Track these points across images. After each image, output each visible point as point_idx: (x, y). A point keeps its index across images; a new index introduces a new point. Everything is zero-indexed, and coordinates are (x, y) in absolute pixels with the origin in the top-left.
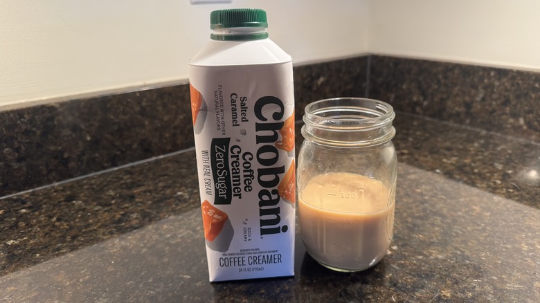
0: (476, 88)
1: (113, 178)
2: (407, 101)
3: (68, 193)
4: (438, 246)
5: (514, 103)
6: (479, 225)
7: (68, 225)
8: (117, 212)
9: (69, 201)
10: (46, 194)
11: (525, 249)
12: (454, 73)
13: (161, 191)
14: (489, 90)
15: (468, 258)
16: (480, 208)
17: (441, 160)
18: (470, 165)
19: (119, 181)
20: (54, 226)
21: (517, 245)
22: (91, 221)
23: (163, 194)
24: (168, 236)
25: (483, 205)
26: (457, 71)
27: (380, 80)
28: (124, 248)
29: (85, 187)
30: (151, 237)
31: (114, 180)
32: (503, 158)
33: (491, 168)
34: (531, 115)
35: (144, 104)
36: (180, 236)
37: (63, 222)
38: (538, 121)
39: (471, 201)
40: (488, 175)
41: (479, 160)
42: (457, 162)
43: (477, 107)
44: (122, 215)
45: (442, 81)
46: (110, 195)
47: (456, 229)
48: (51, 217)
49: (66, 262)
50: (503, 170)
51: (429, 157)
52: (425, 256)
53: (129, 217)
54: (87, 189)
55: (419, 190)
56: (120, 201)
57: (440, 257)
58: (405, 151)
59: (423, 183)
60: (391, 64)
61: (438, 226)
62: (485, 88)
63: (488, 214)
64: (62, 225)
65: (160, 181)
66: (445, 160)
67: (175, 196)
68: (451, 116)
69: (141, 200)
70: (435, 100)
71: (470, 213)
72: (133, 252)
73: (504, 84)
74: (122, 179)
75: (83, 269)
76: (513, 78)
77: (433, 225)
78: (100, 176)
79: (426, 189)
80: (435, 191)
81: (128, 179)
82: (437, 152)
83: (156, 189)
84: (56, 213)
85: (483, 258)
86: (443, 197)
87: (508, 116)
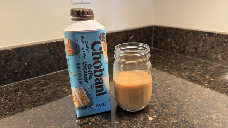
0: (200, 41)
1: (36, 81)
2: (169, 46)
3: (16, 88)
4: (175, 116)
5: (216, 48)
6: (195, 106)
7: (13, 103)
8: (35, 97)
9: (15, 92)
10: (6, 89)
11: (215, 118)
12: (190, 34)
13: (56, 87)
14: (205, 42)
15: (188, 122)
16: (197, 97)
17: (181, 74)
18: (194, 77)
19: (39, 83)
20: (7, 104)
21: (211, 116)
22: (23, 101)
23: (56, 89)
24: (55, 109)
25: (198, 96)
26: (191, 34)
27: (158, 37)
28: (35, 115)
29: (24, 85)
30: (47, 110)
31: (37, 82)
32: (210, 73)
33: (203, 77)
34: (223, 54)
35: (51, 49)
36: (60, 109)
37: (11, 102)
38: (226, 56)
39: (193, 94)
40: (202, 81)
41: (199, 74)
42: (189, 75)
43: (200, 49)
44: (37, 99)
45: (185, 38)
46: (34, 89)
47: (184, 107)
48: (6, 99)
49: (8, 121)
50: (209, 79)
51: (176, 72)
52: (168, 121)
53: (40, 100)
54: (24, 86)
55: (170, 88)
56: (37, 92)
57: (175, 121)
58: (166, 70)
59: (172, 85)
60: (163, 30)
61: (176, 106)
62: (203, 41)
63: (200, 100)
64: (10, 103)
65: (56, 83)
66: (183, 74)
67: (61, 90)
68: (188, 53)
69: (46, 92)
70: (182, 46)
71: (191, 100)
72: (38, 117)
73: (211, 39)
74: (40, 82)
75: (15, 125)
76: (216, 37)
77: (174, 105)
78: (31, 80)
79: (173, 88)
80: (177, 89)
81: (43, 82)
82: (180, 70)
83: (54, 87)
84: (9, 98)
85: (195, 123)
86: (180, 92)
87: (214, 54)
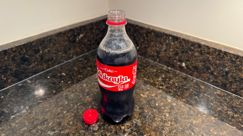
0: (163, 44)
5: (180, 55)
18: (154, 99)
26: (153, 34)
32: (172, 91)
34: (188, 62)
42: (148, 96)
43: (162, 54)
45: (146, 38)
62: (166, 45)
68: (150, 56)
70: (143, 47)
73: (176, 44)
87: (178, 61)
